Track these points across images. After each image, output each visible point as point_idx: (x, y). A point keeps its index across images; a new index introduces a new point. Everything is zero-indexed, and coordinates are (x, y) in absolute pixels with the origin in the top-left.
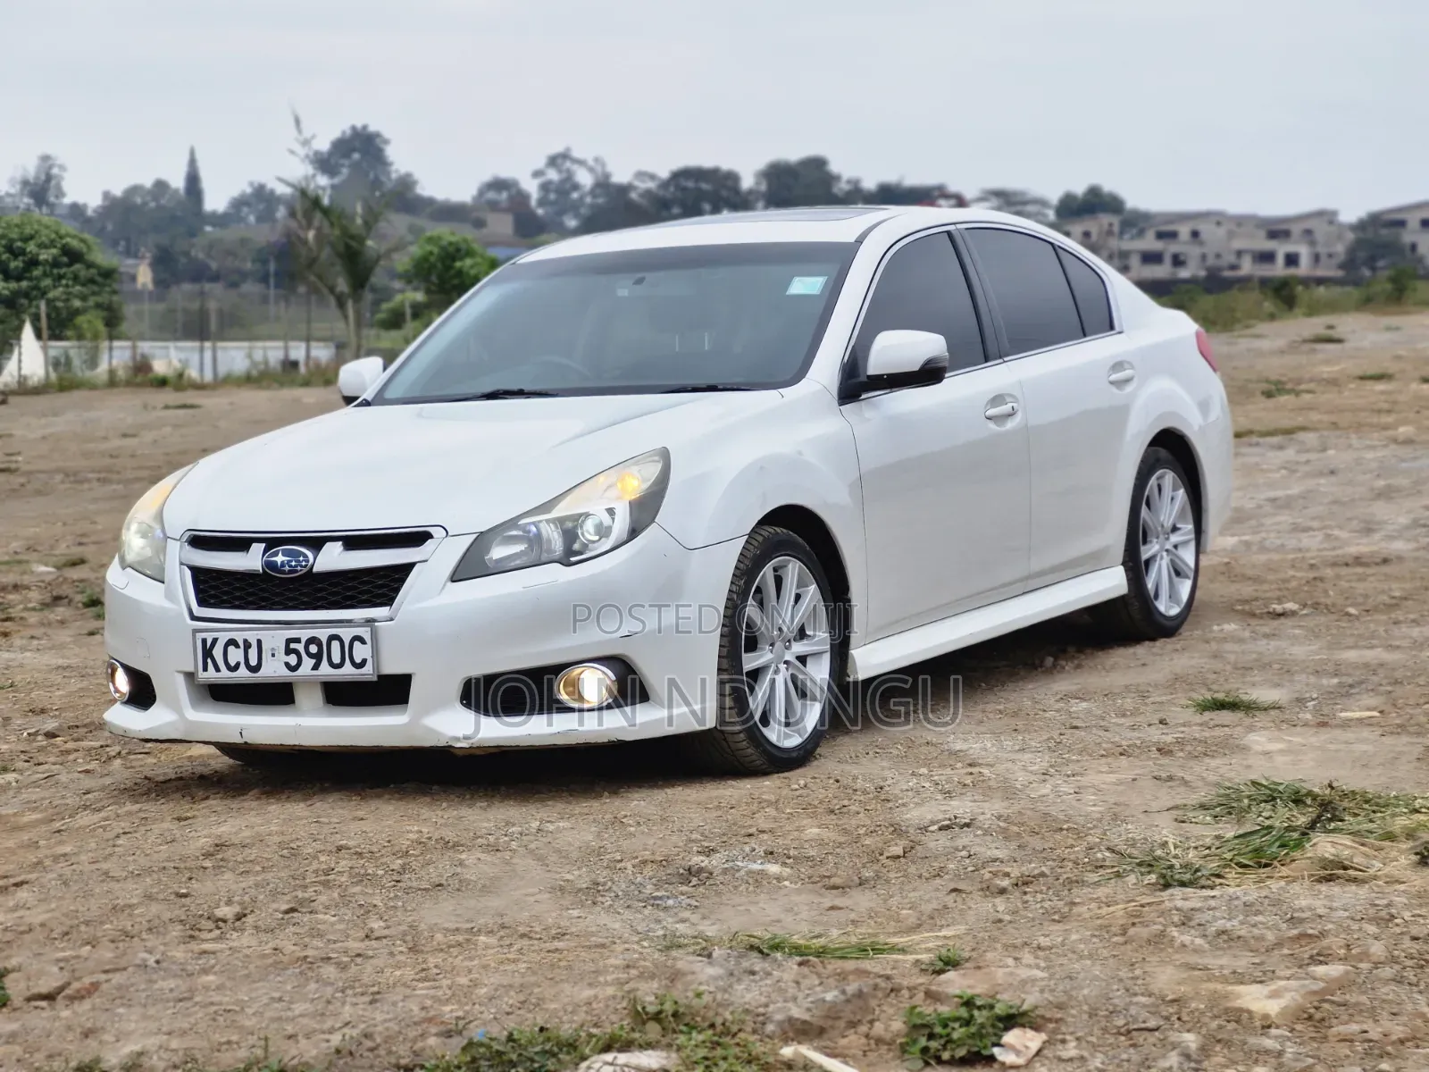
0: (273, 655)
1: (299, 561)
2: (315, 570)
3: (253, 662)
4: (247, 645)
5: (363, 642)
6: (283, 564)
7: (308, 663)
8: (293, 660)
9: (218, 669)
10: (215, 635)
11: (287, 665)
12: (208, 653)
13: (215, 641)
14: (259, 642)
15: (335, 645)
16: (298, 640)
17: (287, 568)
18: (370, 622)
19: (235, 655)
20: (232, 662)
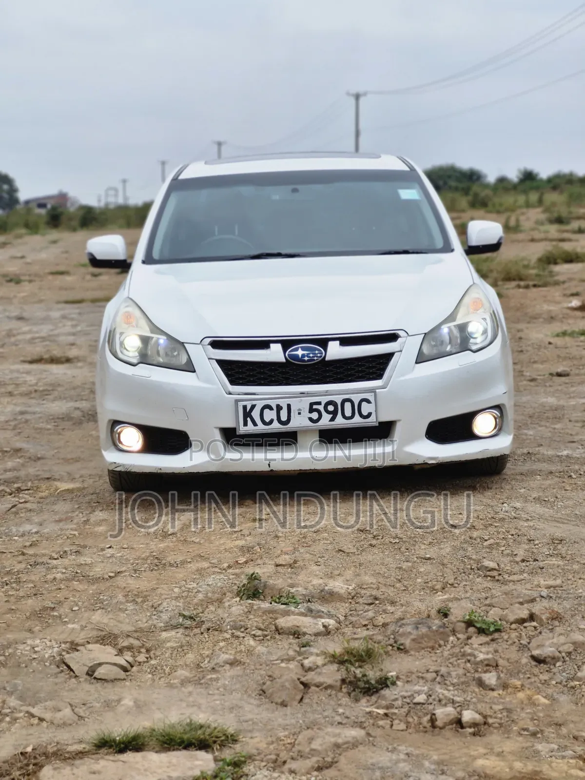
0: (299, 414)
1: (315, 354)
2: (327, 359)
3: (284, 417)
4: (279, 408)
5: (368, 401)
6: (303, 356)
7: (326, 417)
8: (315, 416)
9: (255, 424)
10: (254, 403)
11: (311, 419)
12: (247, 414)
13: (253, 407)
14: (289, 406)
15: (348, 405)
16: (319, 403)
17: (306, 358)
18: (372, 390)
19: (269, 415)
20: (267, 419)
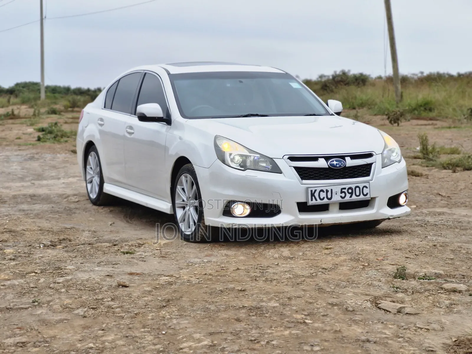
0: (336, 194)
1: (342, 163)
2: (347, 166)
3: (329, 196)
4: (327, 191)
5: (367, 187)
6: (337, 164)
7: (348, 195)
8: (343, 195)
9: (316, 200)
10: (316, 189)
11: (341, 197)
12: (313, 195)
13: (315, 191)
14: (332, 190)
15: (357, 189)
16: (345, 189)
17: (338, 166)
18: (368, 182)
19: (323, 195)
20: (322, 197)
